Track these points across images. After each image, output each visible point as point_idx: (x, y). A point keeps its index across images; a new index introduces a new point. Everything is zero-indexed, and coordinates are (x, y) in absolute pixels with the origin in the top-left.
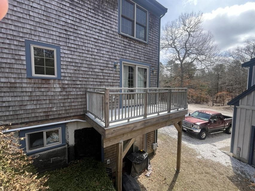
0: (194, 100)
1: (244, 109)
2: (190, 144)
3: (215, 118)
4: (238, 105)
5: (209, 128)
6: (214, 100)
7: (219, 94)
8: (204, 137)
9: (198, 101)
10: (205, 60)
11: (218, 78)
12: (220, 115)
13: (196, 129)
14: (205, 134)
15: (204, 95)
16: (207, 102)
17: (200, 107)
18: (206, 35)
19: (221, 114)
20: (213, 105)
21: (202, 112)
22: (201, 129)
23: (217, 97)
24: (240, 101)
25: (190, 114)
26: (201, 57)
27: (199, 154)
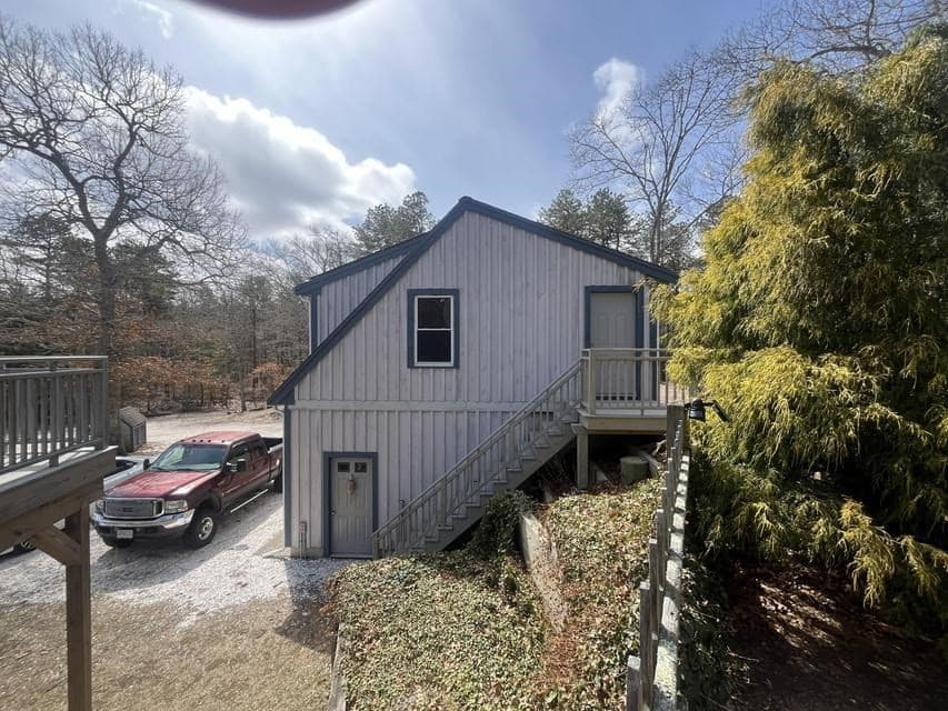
0: (175, 399)
1: (305, 409)
2: (151, 590)
3: (241, 454)
4: (293, 403)
5: (226, 495)
6: (249, 393)
7: (258, 370)
8: (208, 533)
9: (192, 403)
10: (204, 252)
11: (255, 320)
12: (256, 438)
13: (177, 514)
14: (210, 524)
15: (208, 377)
16: (225, 400)
17: (201, 424)
18: (202, 164)
19: (258, 435)
20: (244, 409)
21: (198, 441)
22: (193, 510)
23: (256, 381)
24: (296, 389)
25: (147, 461)
26: (188, 239)
27: (190, 608)
